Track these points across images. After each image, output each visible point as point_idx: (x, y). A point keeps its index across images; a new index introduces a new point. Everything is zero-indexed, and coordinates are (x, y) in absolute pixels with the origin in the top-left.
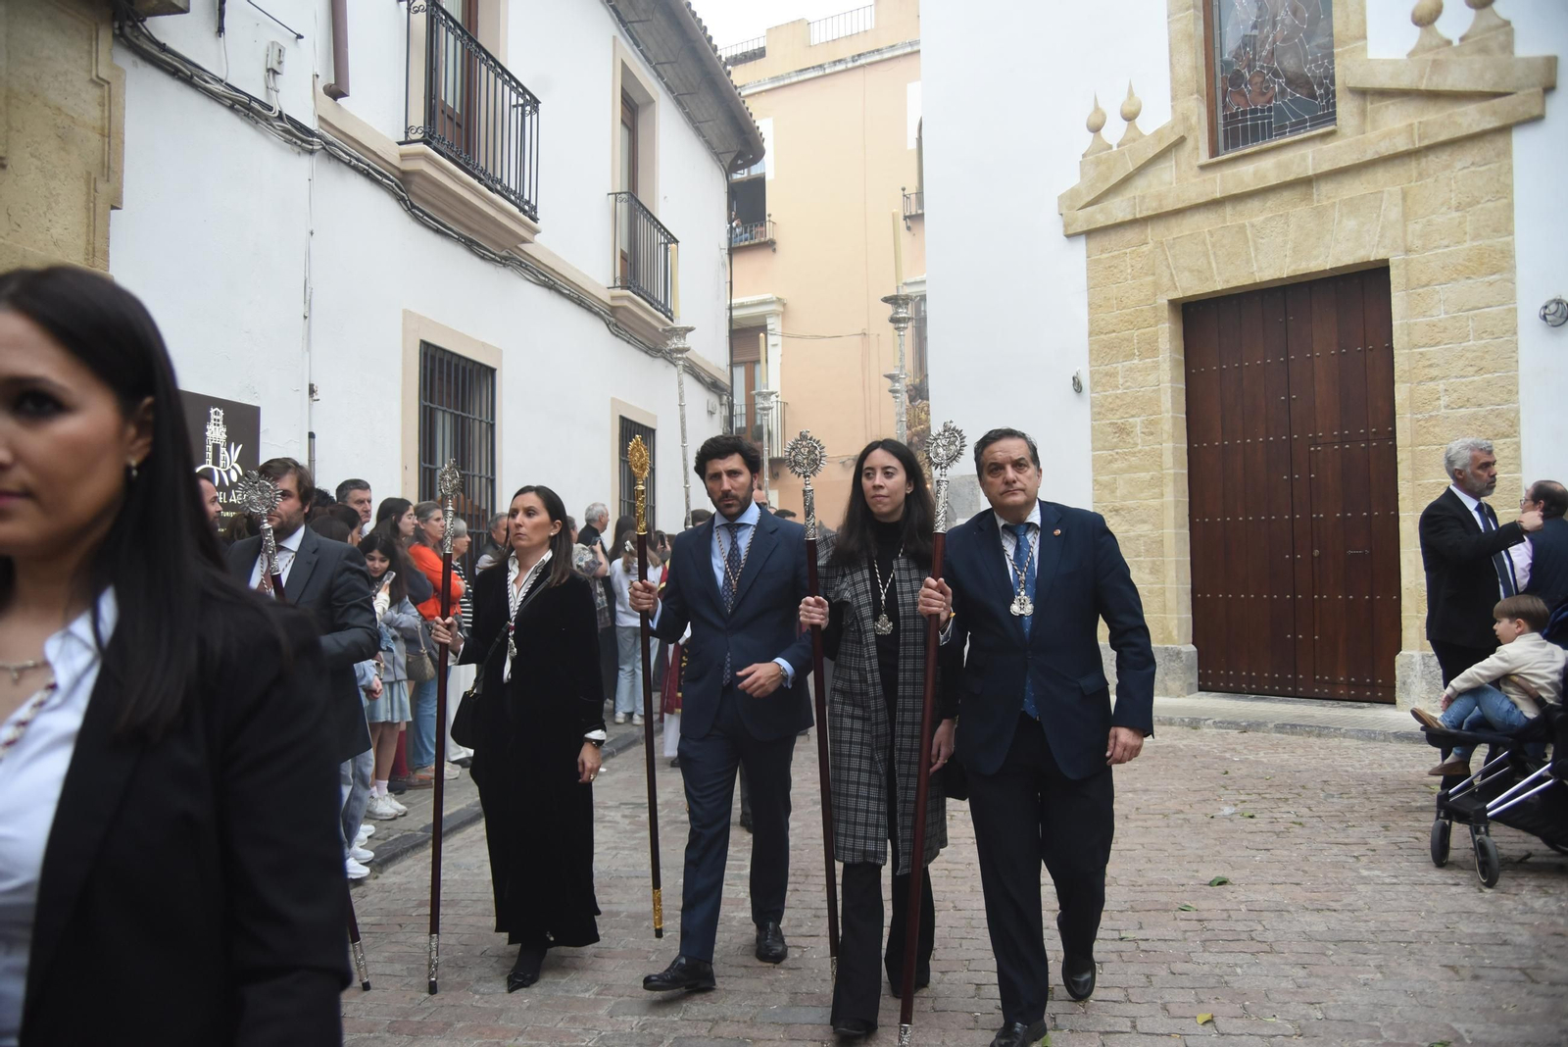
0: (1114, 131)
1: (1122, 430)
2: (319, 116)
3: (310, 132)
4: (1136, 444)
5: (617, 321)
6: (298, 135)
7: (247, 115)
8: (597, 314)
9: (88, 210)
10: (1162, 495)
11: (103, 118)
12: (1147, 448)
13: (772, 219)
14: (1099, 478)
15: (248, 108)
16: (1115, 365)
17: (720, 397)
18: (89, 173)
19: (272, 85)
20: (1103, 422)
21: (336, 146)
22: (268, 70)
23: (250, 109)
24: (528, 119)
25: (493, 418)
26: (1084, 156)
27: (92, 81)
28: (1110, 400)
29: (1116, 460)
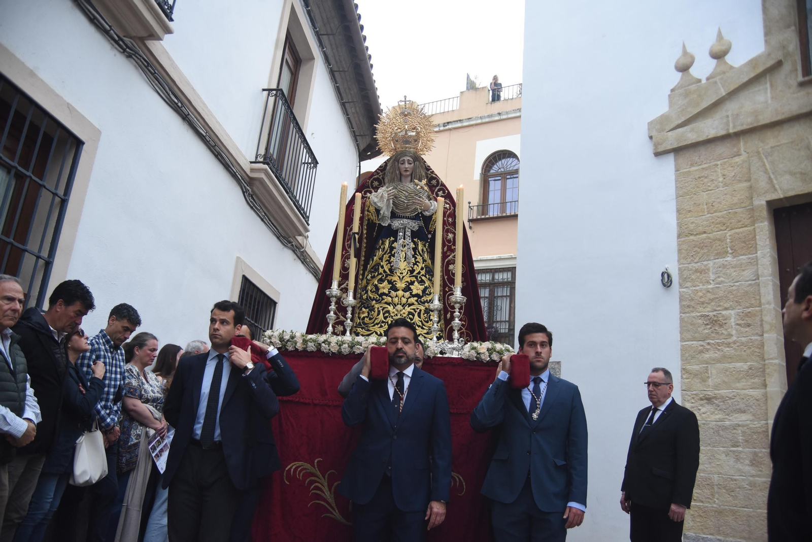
1: (715, 322)
4: (730, 335)
5: (252, 190)
8: (234, 175)
10: (765, 386)
12: (743, 339)
16: (705, 263)
20: (693, 314)
26: (672, 90)
28: (700, 294)
29: (707, 350)
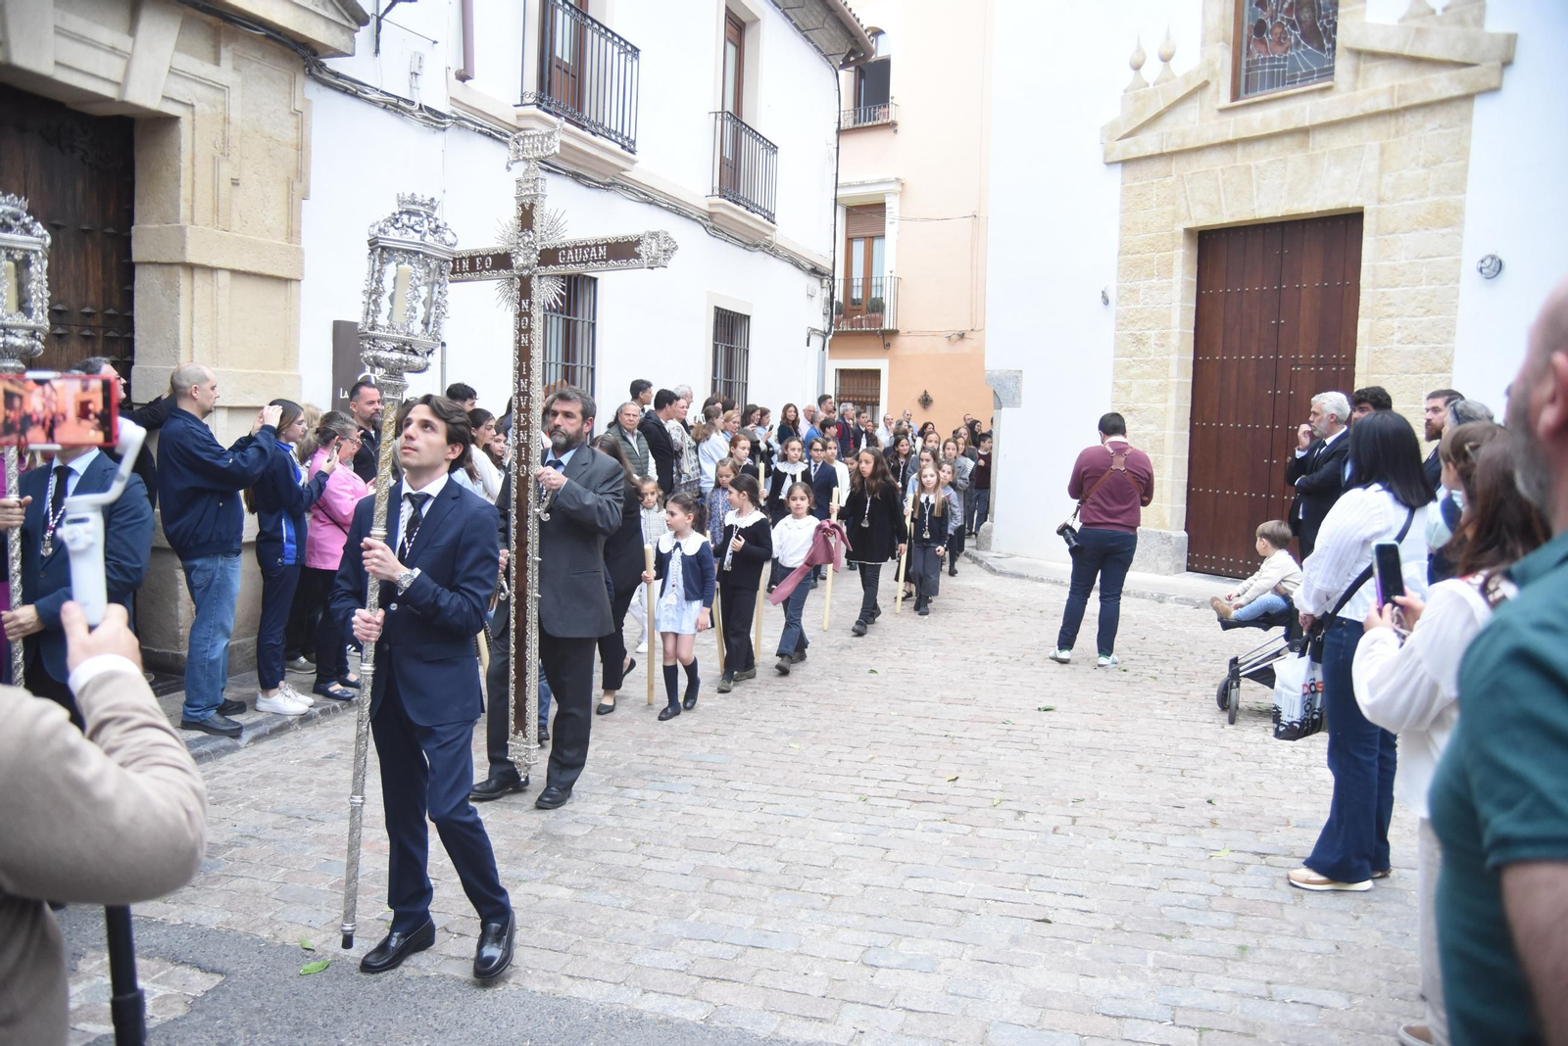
0: (1152, 70)
1: (1139, 341)
2: (451, 98)
3: (444, 116)
4: (1150, 354)
5: (713, 224)
6: (435, 118)
7: (396, 112)
8: (695, 220)
9: (288, 204)
11: (297, 138)
12: (1158, 358)
13: (894, 101)
14: (1118, 381)
15: (396, 106)
16: (1137, 283)
17: (821, 281)
18: (289, 179)
19: (414, 85)
20: (1125, 332)
21: (464, 119)
22: (412, 73)
23: (397, 106)
24: (629, 65)
25: (594, 319)
26: (1126, 91)
27: (291, 113)
28: (1131, 313)
29: (1133, 366)
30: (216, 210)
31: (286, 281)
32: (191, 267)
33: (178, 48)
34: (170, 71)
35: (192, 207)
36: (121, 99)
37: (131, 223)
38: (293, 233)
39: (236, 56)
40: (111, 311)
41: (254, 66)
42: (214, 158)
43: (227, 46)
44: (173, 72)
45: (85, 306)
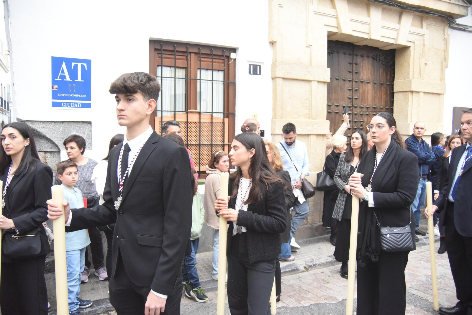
9: (441, 69)
11: (445, 48)
27: (443, 40)
30: (420, 74)
31: (439, 94)
32: (412, 92)
33: (412, 25)
34: (409, 33)
35: (413, 73)
36: (396, 43)
37: (394, 80)
38: (442, 79)
39: (428, 24)
40: (387, 107)
41: (433, 26)
42: (420, 58)
43: (425, 22)
44: (410, 33)
45: (381, 106)
